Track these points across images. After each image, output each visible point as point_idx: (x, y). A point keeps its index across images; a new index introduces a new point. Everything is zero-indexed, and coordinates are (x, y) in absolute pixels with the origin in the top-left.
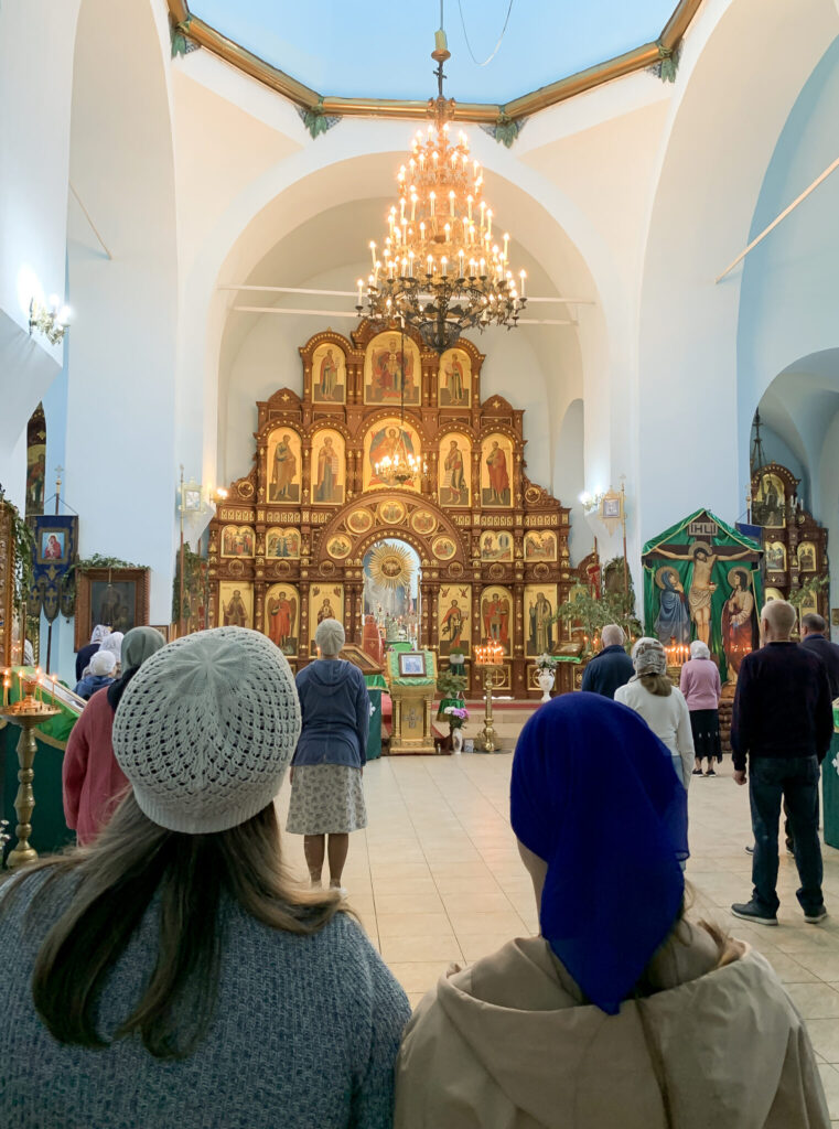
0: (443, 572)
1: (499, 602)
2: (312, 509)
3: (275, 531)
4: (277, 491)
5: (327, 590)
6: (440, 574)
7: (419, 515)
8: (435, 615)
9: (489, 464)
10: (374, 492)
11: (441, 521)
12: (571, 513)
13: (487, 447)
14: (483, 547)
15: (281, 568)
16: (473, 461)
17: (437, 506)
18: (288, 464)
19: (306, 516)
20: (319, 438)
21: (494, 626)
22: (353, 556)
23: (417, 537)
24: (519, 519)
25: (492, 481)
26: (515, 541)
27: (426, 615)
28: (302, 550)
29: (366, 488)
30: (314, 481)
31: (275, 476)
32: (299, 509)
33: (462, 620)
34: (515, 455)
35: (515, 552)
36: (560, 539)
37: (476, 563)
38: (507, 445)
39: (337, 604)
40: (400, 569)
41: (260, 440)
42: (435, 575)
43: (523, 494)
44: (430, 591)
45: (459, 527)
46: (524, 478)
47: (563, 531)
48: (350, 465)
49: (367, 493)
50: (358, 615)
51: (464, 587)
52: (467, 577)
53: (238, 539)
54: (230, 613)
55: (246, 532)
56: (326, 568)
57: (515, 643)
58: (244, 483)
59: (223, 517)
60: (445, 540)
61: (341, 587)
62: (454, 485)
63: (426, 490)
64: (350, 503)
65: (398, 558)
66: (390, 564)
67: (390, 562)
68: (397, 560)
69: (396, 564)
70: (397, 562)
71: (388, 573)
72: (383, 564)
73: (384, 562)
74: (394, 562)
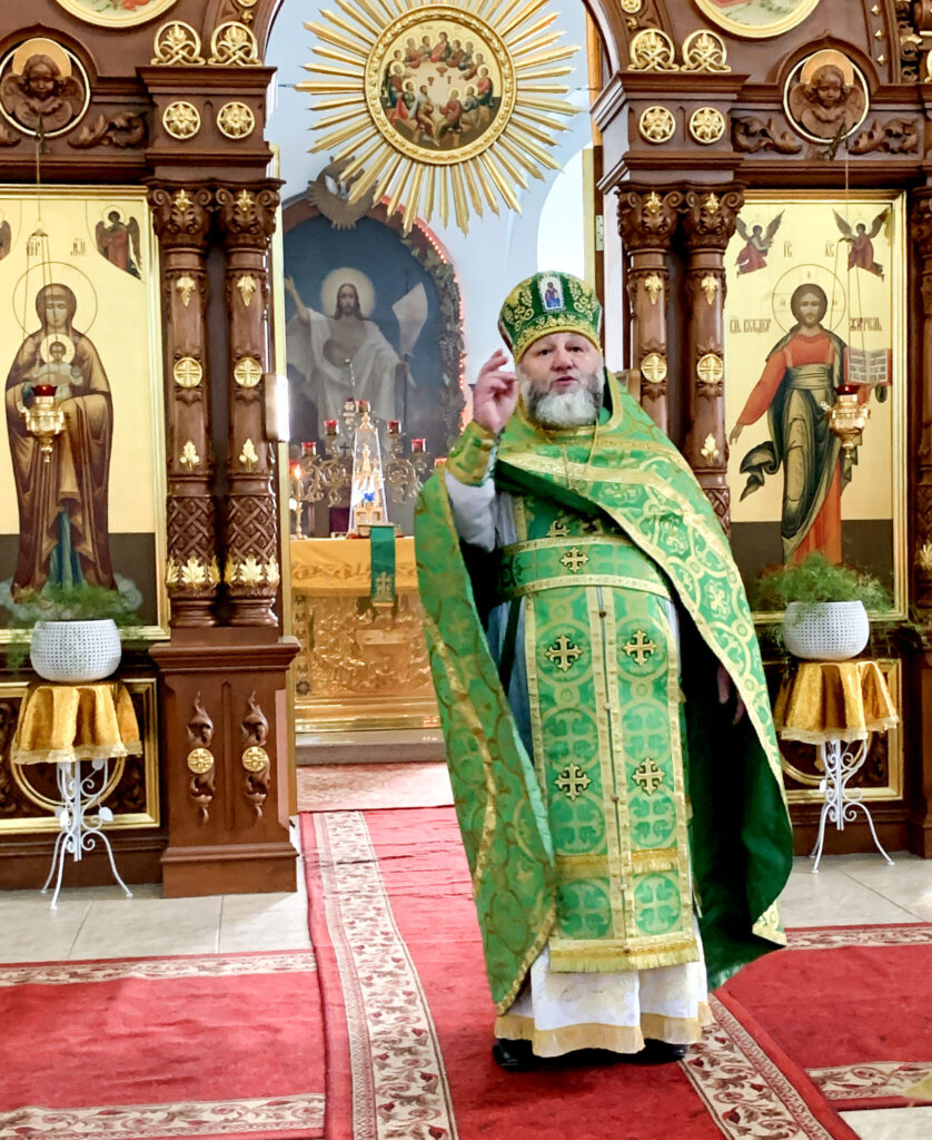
8: (707, 370)
27: (656, 370)
51: (862, 210)
52: (891, 139)
61: (134, 207)
65: (477, 31)
66: (428, 69)
67: (430, 53)
68: (470, 45)
69: (467, 71)
70: (469, 57)
71: (418, 127)
72: (387, 71)
73: (396, 54)
74: (453, 57)
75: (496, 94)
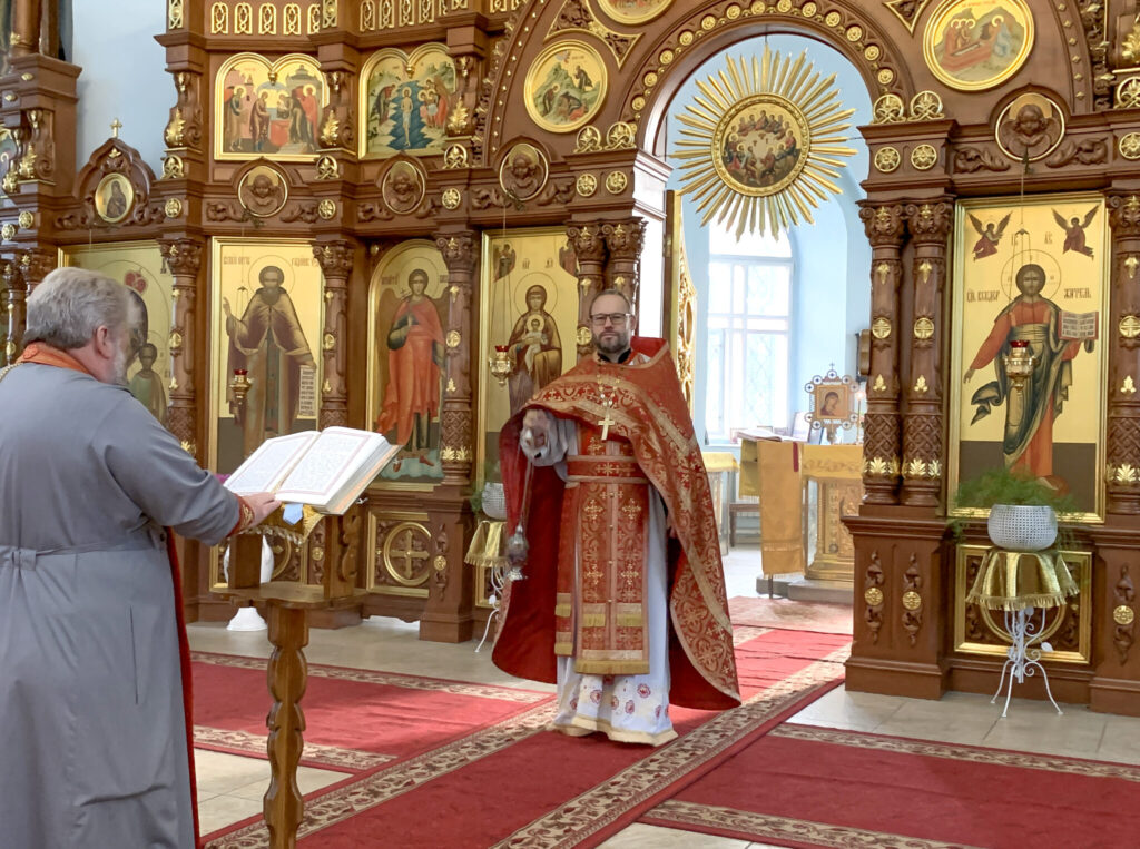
0: (968, 145)
5: (537, 254)
6: (953, 155)
8: (921, 332)
22: (608, 115)
23: (857, 5)
37: (1133, 87)
39: (566, 304)
42: (926, 153)
44: (904, 228)
52: (1086, 157)
53: (274, 101)
54: (251, 340)
55: (302, 75)
59: (218, 28)
60: (985, 7)
61: (567, 237)
65: (785, 107)
66: (753, 135)
67: (754, 125)
68: (781, 117)
69: (779, 134)
70: (780, 125)
71: (747, 173)
72: (727, 139)
73: (733, 128)
74: (770, 126)
75: (798, 147)
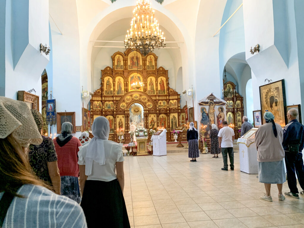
0: (149, 111)
1: (163, 118)
2: (116, 96)
3: (107, 102)
4: (107, 92)
5: (121, 117)
6: (149, 112)
7: (143, 97)
8: (148, 122)
9: (160, 84)
10: (132, 92)
11: (148, 98)
12: (181, 95)
13: (159, 79)
14: (159, 104)
15: (109, 111)
16: (156, 83)
17: (147, 95)
18: (109, 85)
19: (115, 98)
20: (117, 79)
21: (163, 124)
22: (127, 108)
23: (142, 102)
24: (168, 97)
25: (161, 88)
26: (167, 103)
27: (145, 122)
28: (114, 107)
29: (130, 91)
30: (116, 89)
31: (106, 88)
32: (113, 97)
33: (154, 123)
34: (166, 81)
35: (167, 106)
36: (178, 101)
37: (158, 109)
38: (164, 79)
39: (123, 120)
40: (138, 111)
41: (102, 79)
42: (147, 112)
43: (168, 91)
44: (146, 116)
45: (153, 100)
46: (169, 87)
47: (179, 100)
48: (125, 85)
49: (130, 92)
50: (129, 122)
51: (155, 115)
52: (155, 112)
56: (120, 111)
57: (168, 128)
58: (98, 90)
59: (94, 99)
60: (149, 103)
61: (124, 115)
62: (151, 89)
63: (144, 91)
64: (125, 95)
66: (136, 109)
70: (138, 109)
71: (136, 112)
72: (134, 110)
